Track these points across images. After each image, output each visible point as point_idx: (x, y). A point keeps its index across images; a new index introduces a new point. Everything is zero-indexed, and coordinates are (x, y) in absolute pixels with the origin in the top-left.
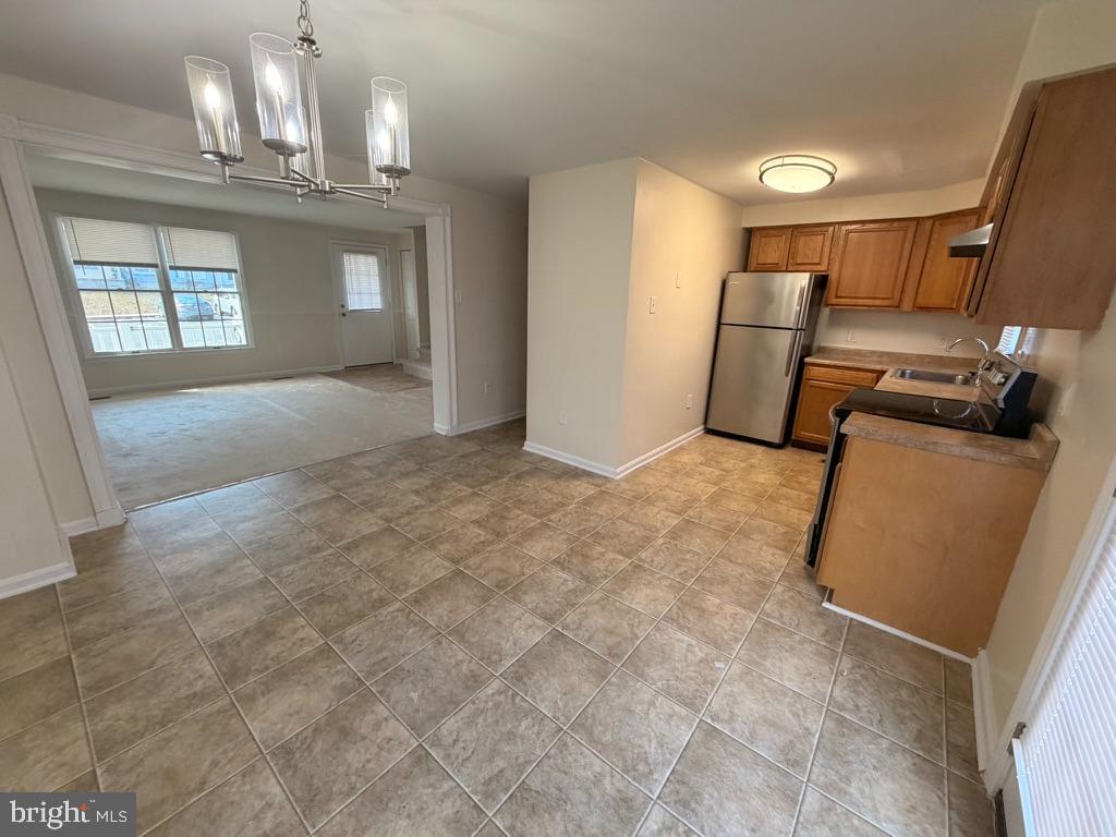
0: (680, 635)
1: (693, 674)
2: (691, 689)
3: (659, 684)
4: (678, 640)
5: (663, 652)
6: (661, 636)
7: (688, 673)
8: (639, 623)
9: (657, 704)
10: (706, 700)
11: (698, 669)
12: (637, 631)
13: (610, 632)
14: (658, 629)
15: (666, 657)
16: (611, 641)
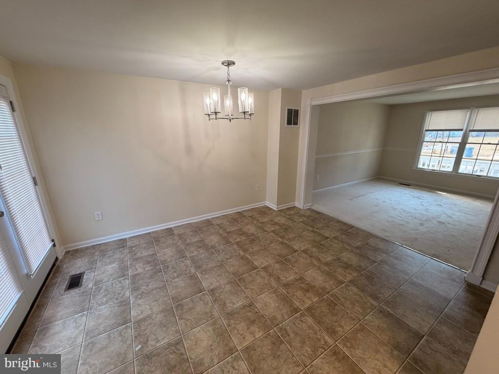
0: (166, 340)
1: (146, 332)
2: (142, 326)
3: (155, 316)
4: (164, 338)
5: (165, 326)
6: (173, 331)
7: (148, 330)
8: (186, 325)
9: (149, 311)
10: (134, 329)
11: (146, 336)
12: (183, 321)
13: (191, 309)
14: (177, 332)
15: (162, 325)
16: (186, 307)
